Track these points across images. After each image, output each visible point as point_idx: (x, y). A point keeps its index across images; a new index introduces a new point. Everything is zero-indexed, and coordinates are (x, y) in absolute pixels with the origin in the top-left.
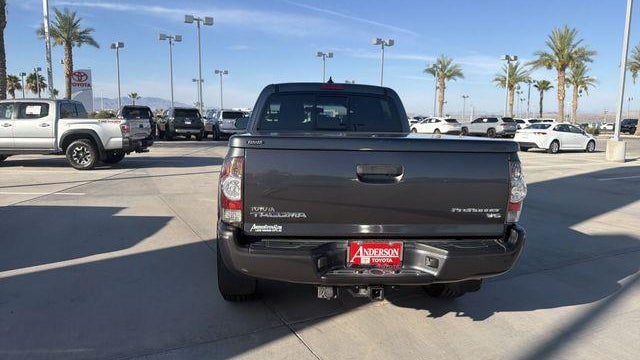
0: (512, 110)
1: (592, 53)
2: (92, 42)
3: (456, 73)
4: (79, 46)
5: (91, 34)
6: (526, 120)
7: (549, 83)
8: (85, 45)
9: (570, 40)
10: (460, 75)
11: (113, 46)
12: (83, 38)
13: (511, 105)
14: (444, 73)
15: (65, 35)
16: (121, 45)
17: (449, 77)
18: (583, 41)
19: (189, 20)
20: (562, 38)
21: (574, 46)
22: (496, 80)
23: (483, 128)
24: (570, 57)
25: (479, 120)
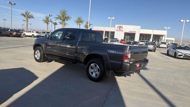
0: (48, 30)
1: (71, 18)
3: (32, 17)
6: (50, 33)
7: (57, 23)
9: (65, 13)
10: (33, 18)
13: (48, 28)
14: (28, 16)
17: (29, 18)
18: (68, 14)
20: (63, 12)
21: (66, 15)
22: (44, 20)
23: (44, 35)
24: (66, 18)
25: (44, 33)
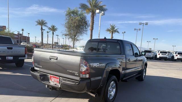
2: (118, 32)
4: (115, 33)
5: (118, 30)
8: (116, 33)
11: (123, 33)
12: (116, 31)
15: (112, 31)
16: (125, 32)
19: (140, 24)
